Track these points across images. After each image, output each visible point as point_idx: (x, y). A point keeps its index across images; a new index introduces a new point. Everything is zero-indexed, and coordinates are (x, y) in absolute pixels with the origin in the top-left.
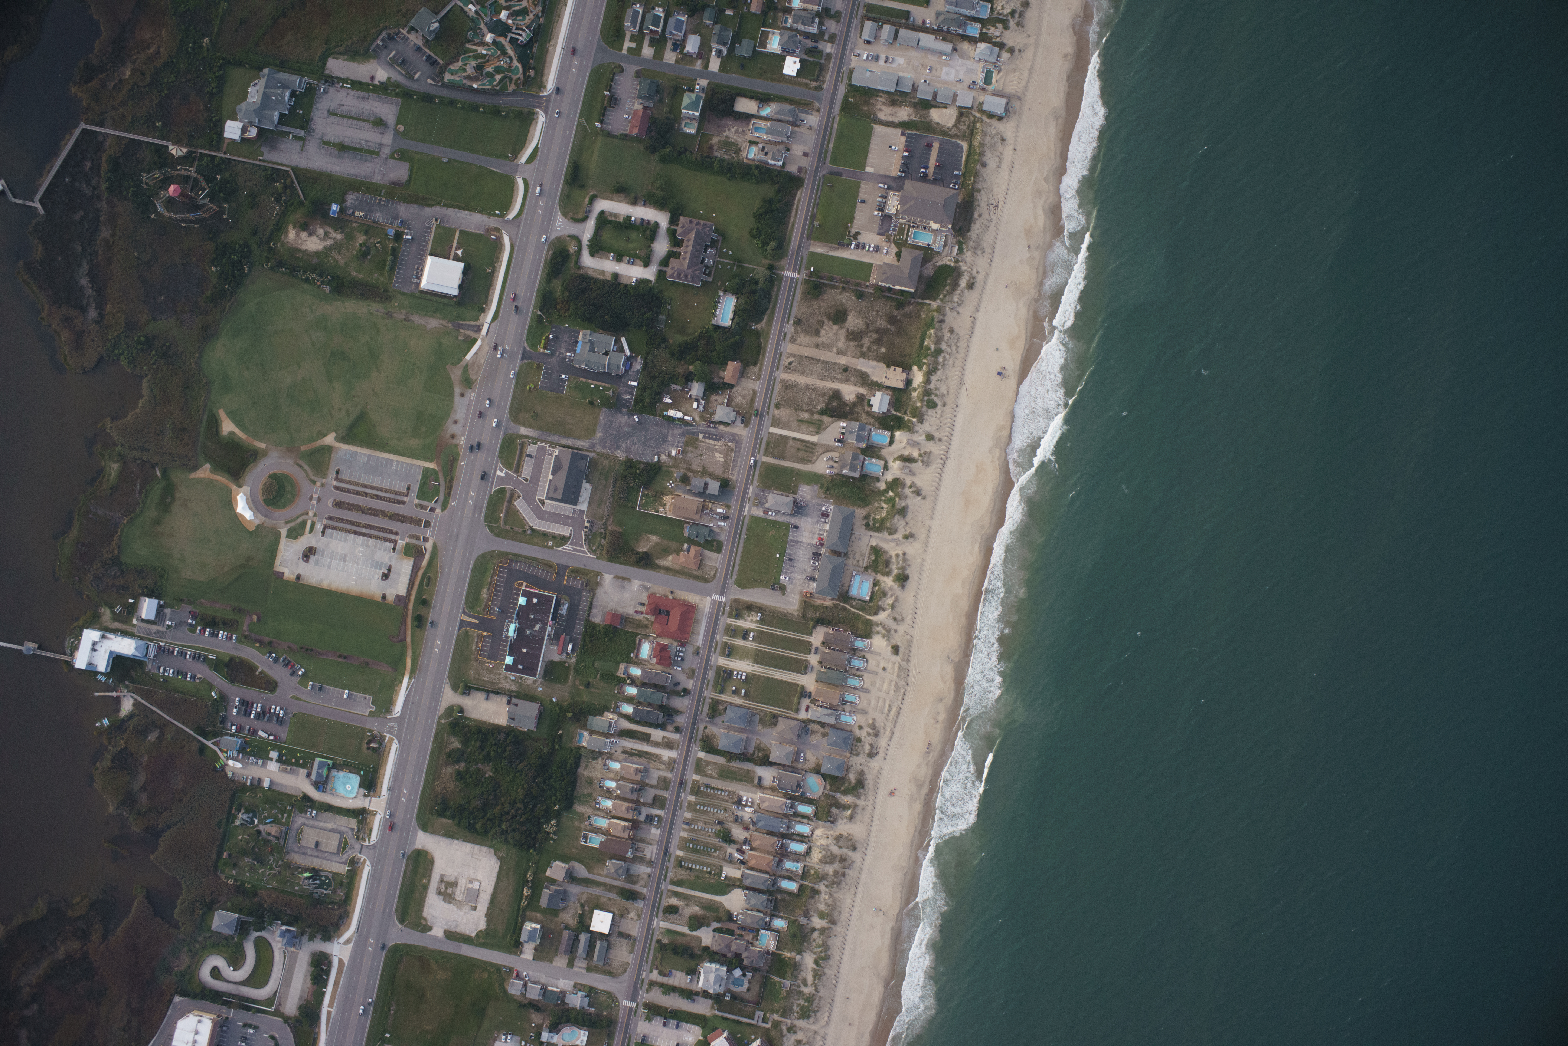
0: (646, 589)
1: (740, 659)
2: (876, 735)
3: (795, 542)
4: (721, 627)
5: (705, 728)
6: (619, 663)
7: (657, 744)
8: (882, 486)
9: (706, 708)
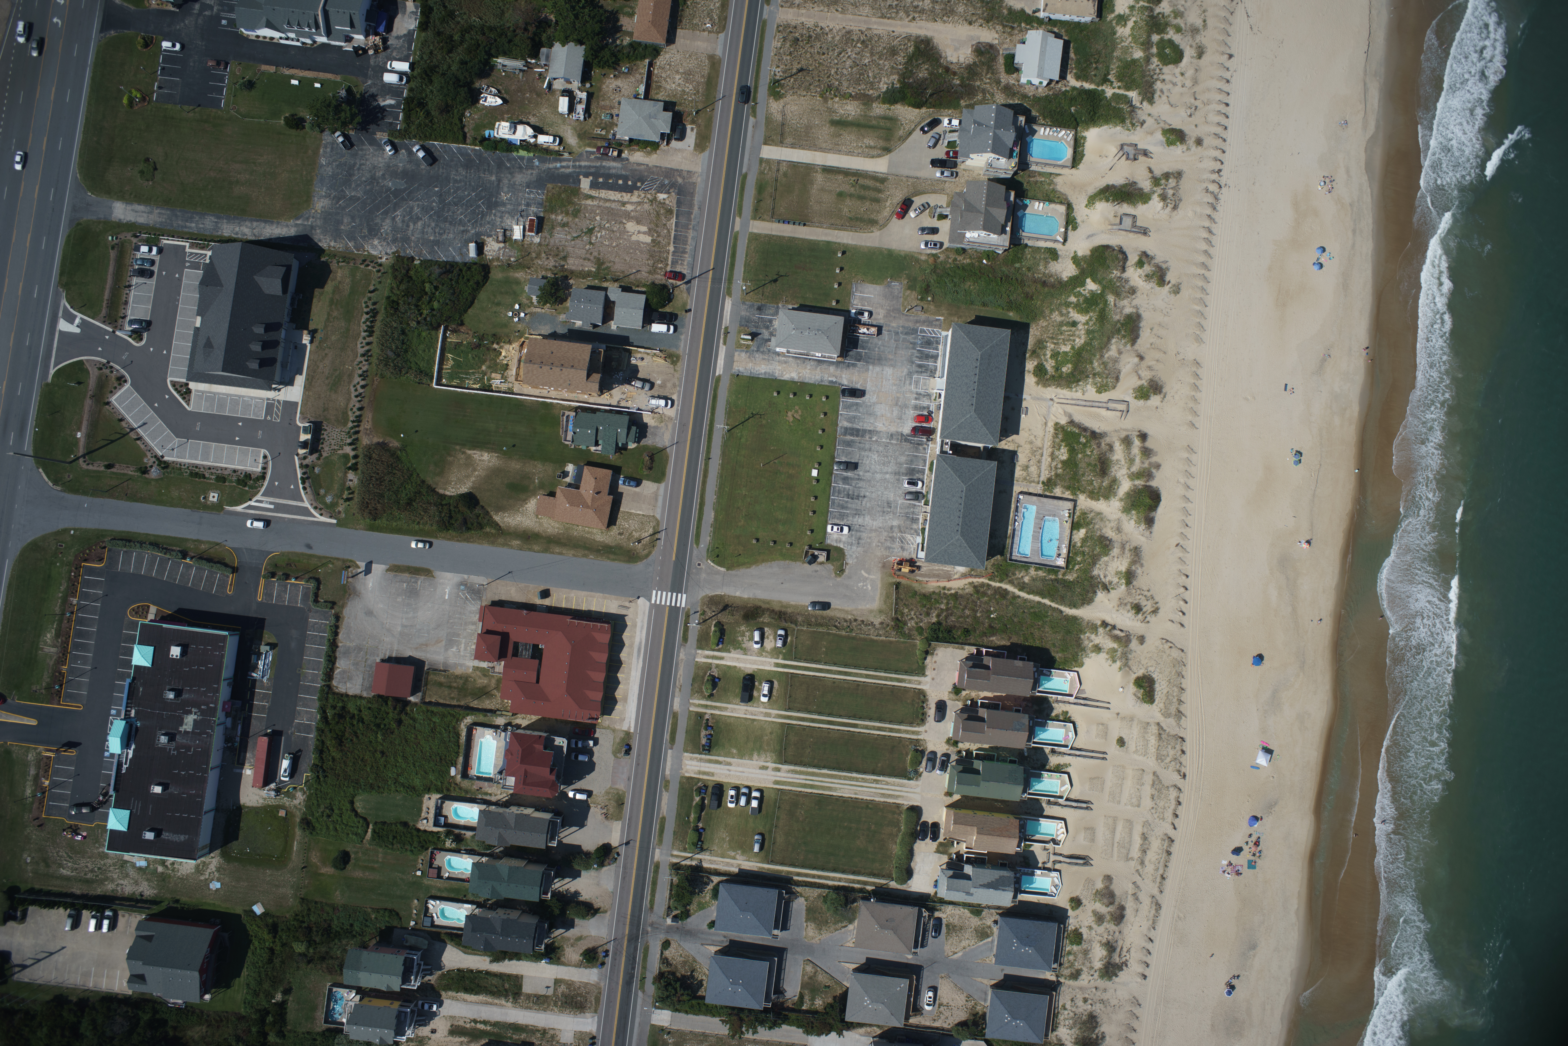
0: (476, 592)
1: (741, 756)
2: (1119, 917)
3: (856, 432)
4: (682, 675)
5: (666, 944)
6: (420, 796)
7: (540, 1002)
8: (1066, 269)
9: (663, 895)
